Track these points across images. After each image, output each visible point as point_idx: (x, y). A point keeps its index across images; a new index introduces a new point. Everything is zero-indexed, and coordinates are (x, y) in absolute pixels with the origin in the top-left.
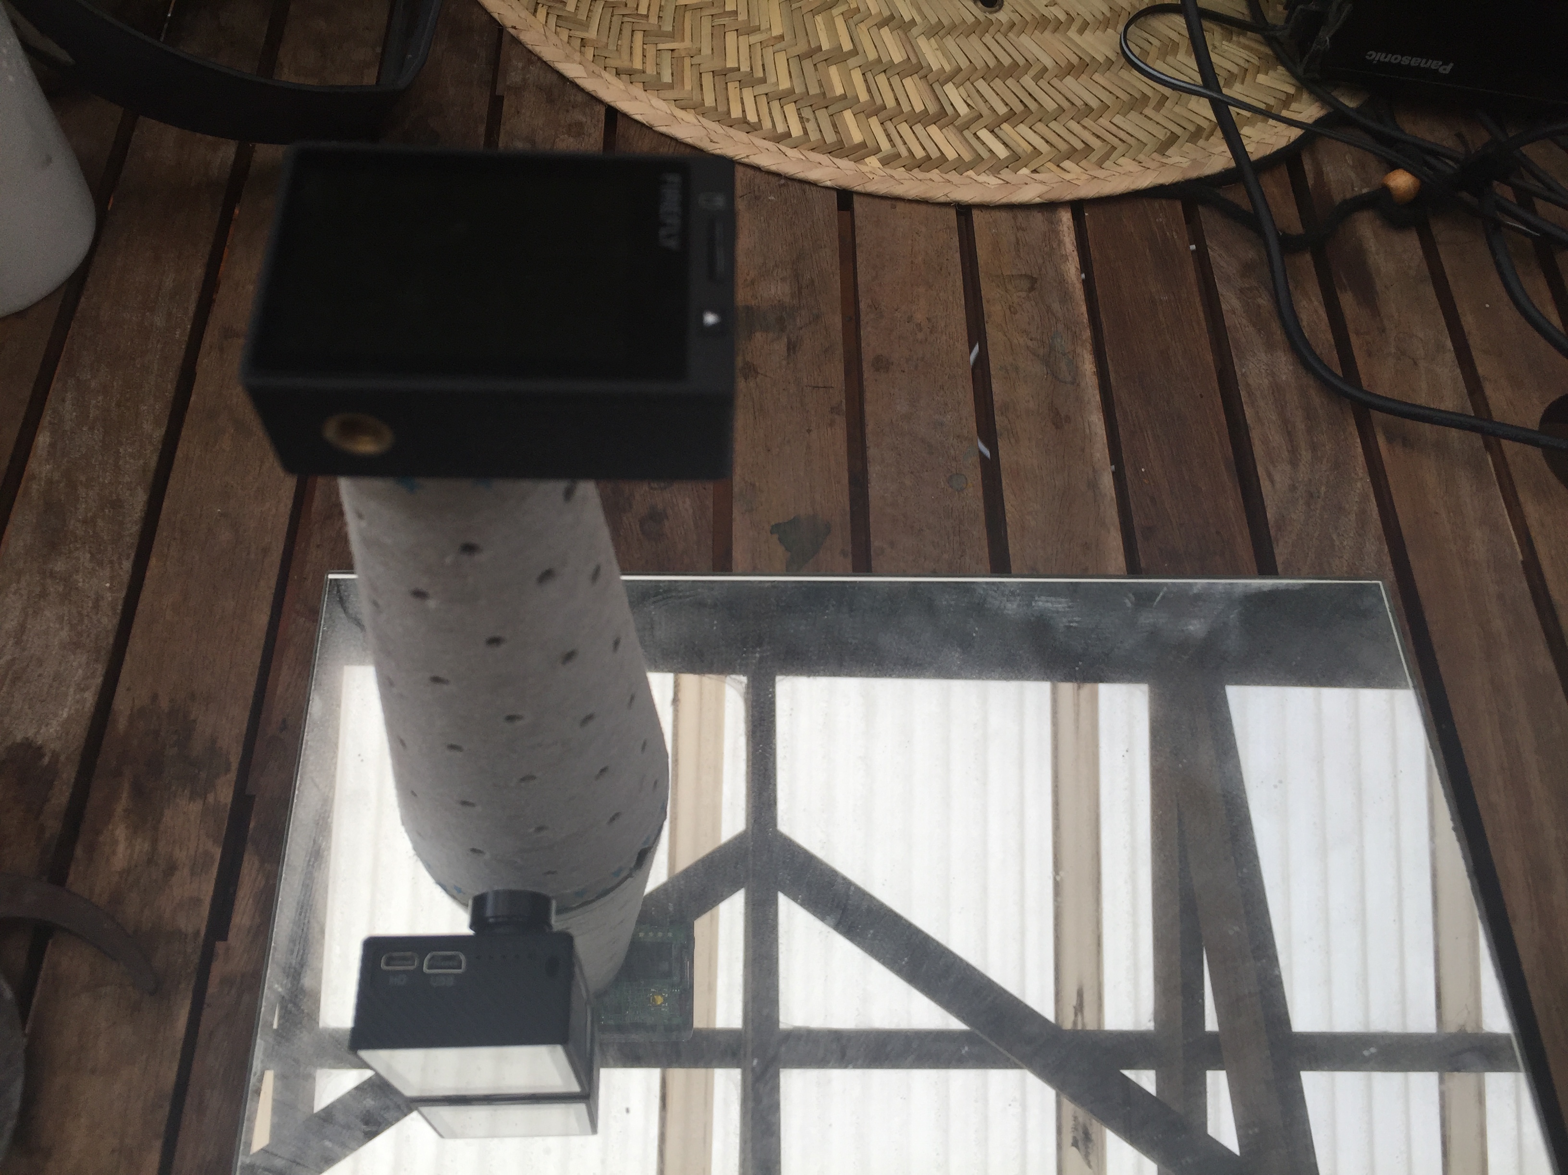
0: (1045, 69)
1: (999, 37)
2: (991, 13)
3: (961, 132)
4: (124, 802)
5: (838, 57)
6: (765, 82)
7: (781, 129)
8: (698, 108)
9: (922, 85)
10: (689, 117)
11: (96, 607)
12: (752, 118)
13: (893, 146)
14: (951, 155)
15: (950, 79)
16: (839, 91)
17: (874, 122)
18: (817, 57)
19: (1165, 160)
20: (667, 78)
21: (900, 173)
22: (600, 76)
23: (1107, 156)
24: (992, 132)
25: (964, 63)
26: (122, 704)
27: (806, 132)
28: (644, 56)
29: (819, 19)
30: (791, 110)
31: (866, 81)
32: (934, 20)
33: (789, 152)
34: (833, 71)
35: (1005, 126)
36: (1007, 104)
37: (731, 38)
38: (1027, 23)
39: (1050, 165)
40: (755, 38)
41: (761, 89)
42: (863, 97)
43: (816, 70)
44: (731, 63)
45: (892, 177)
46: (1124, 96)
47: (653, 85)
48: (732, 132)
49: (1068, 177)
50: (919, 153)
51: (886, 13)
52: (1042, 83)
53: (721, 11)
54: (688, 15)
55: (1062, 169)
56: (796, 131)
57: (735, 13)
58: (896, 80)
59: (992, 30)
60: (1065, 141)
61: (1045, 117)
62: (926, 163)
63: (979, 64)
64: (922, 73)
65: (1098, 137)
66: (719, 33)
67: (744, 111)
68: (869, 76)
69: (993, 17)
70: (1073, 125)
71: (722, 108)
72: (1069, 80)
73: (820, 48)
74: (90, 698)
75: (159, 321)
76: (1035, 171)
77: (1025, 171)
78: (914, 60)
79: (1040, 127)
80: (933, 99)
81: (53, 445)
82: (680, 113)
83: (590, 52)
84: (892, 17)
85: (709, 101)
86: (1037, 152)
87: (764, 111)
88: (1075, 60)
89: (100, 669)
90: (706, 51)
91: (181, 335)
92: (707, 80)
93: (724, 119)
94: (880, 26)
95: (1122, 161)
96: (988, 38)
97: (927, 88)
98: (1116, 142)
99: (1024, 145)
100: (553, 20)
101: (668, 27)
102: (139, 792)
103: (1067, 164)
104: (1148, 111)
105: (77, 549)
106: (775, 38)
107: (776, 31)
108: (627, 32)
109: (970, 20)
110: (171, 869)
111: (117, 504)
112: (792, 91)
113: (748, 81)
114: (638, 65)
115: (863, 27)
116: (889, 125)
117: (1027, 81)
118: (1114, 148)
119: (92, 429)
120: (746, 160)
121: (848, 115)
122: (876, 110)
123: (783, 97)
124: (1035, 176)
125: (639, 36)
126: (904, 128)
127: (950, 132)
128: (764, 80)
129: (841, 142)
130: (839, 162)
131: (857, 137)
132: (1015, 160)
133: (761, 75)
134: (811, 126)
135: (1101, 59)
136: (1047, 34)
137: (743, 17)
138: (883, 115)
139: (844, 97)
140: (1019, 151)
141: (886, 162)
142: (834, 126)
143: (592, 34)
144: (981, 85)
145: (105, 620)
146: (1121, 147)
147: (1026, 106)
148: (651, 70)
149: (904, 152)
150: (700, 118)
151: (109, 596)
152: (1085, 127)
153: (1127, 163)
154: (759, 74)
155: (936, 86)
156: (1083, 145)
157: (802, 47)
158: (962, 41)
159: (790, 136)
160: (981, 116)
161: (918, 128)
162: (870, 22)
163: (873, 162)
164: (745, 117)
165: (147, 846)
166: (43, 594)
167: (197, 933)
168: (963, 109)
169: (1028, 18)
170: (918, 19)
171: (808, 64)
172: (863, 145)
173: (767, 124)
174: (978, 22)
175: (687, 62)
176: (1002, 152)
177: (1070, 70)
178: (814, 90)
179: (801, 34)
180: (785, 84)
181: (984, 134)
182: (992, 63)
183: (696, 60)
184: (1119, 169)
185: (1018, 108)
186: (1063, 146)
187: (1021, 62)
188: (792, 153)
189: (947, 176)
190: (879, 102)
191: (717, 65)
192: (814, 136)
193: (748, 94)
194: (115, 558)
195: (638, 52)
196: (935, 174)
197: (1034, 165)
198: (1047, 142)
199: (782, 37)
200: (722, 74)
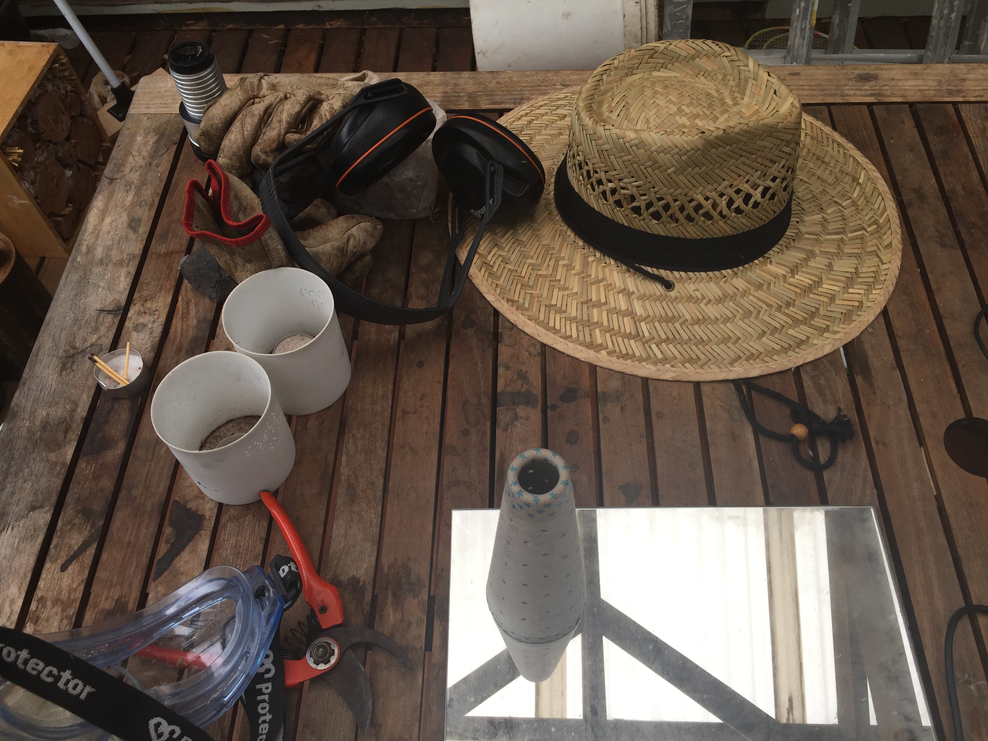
0: (687, 320)
1: (669, 303)
2: (668, 291)
3: (644, 344)
4: (390, 600)
5: (598, 305)
6: (566, 312)
7: (568, 333)
8: (536, 320)
9: (631, 321)
10: (532, 324)
11: (371, 525)
12: (557, 327)
13: (614, 347)
14: (637, 354)
15: (644, 320)
16: (596, 320)
17: (608, 335)
18: (590, 304)
19: (731, 369)
20: (527, 305)
21: (614, 359)
22: (500, 301)
23: (705, 364)
24: (657, 346)
25: (651, 313)
26: (385, 561)
27: (578, 336)
28: (519, 294)
29: (594, 287)
30: (574, 325)
31: (608, 316)
32: (642, 292)
33: (569, 344)
34: (595, 310)
35: (663, 344)
36: (666, 334)
37: (556, 291)
38: (683, 298)
39: (680, 364)
40: (566, 293)
41: (564, 315)
42: (605, 323)
43: (588, 309)
44: (554, 302)
45: (610, 360)
46: (719, 336)
47: (520, 308)
48: (548, 332)
49: (686, 371)
50: (624, 352)
51: (623, 287)
52: (684, 326)
53: (554, 279)
54: (541, 278)
55: (685, 367)
56: (574, 335)
57: (560, 280)
58: (620, 318)
59: (667, 299)
60: (688, 354)
61: (682, 342)
62: (625, 356)
63: (658, 314)
64: (632, 316)
65: (704, 354)
66: (551, 288)
67: (555, 324)
68: (610, 314)
69: (668, 293)
70: (694, 347)
71: (546, 321)
72: (696, 327)
73: (591, 300)
74: (373, 559)
75: (378, 408)
76: (672, 366)
77: (668, 366)
78: (630, 310)
79: (678, 346)
80: (635, 327)
81: (347, 461)
82: (528, 322)
83: (498, 290)
84: (625, 289)
85: (542, 318)
86: (675, 358)
87: (563, 325)
88: (701, 317)
89: (375, 549)
90: (545, 295)
91: (387, 414)
92: (543, 308)
93: (547, 327)
94: (619, 293)
95: (712, 366)
96: (664, 304)
97: (633, 322)
98: (711, 357)
99: (670, 354)
100: (487, 273)
101: (531, 283)
102: (395, 595)
103: (687, 365)
104: (729, 344)
105: (361, 502)
106: (574, 293)
107: (575, 291)
108: (515, 283)
109: (658, 294)
110: (409, 625)
111: (373, 484)
112: (576, 318)
113: (560, 311)
114: (516, 298)
115: (611, 292)
116: (614, 337)
117: (677, 325)
118: (710, 360)
119: (360, 454)
120: (551, 345)
121: (597, 331)
122: (610, 330)
123: (572, 320)
124: (673, 369)
125: (519, 286)
126: (620, 339)
127: (639, 344)
128: (565, 312)
129: (592, 342)
130: (589, 351)
131: (599, 341)
132: (665, 360)
133: (565, 309)
134: (581, 334)
135: (713, 318)
136: (691, 304)
137: (562, 282)
138: (612, 332)
139: (597, 323)
140: (667, 356)
141: (609, 353)
142: (591, 335)
143: (501, 282)
144: (657, 324)
145: (374, 530)
146: (713, 360)
147: (674, 336)
148: (521, 301)
149: (618, 350)
150: (537, 326)
151: (375, 520)
152: (699, 349)
153: (715, 368)
154: (564, 308)
155: (637, 323)
156: (696, 357)
157: (584, 299)
158: (653, 304)
159: (572, 337)
160: (654, 338)
161: (626, 340)
162: (615, 290)
163: (604, 352)
164: (554, 326)
165: (400, 616)
166: (352, 521)
167: (422, 648)
168: (647, 334)
169: (684, 295)
170: (636, 291)
171: (585, 307)
172: (601, 345)
173: (563, 331)
174: (662, 295)
175: (536, 299)
176: (660, 356)
177: (698, 322)
178: (585, 318)
179: (585, 292)
180: (574, 314)
181: (654, 347)
182: (663, 315)
183: (540, 299)
184: (710, 370)
185: (671, 336)
186: (687, 356)
187: (676, 315)
188: (571, 345)
189: (633, 363)
190: (611, 327)
191: (547, 303)
192: (581, 338)
193: (558, 316)
194: (375, 505)
195: (517, 293)
196: (629, 362)
197: (672, 363)
198: (680, 353)
199: (577, 293)
200: (549, 307)
